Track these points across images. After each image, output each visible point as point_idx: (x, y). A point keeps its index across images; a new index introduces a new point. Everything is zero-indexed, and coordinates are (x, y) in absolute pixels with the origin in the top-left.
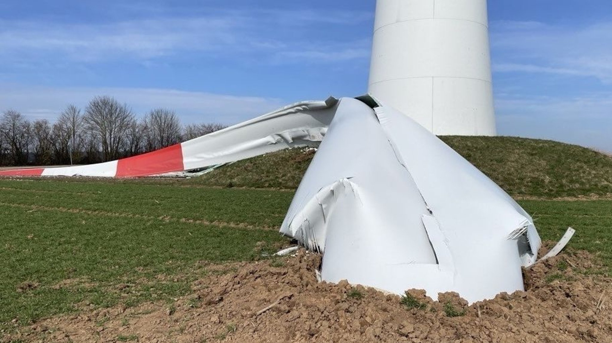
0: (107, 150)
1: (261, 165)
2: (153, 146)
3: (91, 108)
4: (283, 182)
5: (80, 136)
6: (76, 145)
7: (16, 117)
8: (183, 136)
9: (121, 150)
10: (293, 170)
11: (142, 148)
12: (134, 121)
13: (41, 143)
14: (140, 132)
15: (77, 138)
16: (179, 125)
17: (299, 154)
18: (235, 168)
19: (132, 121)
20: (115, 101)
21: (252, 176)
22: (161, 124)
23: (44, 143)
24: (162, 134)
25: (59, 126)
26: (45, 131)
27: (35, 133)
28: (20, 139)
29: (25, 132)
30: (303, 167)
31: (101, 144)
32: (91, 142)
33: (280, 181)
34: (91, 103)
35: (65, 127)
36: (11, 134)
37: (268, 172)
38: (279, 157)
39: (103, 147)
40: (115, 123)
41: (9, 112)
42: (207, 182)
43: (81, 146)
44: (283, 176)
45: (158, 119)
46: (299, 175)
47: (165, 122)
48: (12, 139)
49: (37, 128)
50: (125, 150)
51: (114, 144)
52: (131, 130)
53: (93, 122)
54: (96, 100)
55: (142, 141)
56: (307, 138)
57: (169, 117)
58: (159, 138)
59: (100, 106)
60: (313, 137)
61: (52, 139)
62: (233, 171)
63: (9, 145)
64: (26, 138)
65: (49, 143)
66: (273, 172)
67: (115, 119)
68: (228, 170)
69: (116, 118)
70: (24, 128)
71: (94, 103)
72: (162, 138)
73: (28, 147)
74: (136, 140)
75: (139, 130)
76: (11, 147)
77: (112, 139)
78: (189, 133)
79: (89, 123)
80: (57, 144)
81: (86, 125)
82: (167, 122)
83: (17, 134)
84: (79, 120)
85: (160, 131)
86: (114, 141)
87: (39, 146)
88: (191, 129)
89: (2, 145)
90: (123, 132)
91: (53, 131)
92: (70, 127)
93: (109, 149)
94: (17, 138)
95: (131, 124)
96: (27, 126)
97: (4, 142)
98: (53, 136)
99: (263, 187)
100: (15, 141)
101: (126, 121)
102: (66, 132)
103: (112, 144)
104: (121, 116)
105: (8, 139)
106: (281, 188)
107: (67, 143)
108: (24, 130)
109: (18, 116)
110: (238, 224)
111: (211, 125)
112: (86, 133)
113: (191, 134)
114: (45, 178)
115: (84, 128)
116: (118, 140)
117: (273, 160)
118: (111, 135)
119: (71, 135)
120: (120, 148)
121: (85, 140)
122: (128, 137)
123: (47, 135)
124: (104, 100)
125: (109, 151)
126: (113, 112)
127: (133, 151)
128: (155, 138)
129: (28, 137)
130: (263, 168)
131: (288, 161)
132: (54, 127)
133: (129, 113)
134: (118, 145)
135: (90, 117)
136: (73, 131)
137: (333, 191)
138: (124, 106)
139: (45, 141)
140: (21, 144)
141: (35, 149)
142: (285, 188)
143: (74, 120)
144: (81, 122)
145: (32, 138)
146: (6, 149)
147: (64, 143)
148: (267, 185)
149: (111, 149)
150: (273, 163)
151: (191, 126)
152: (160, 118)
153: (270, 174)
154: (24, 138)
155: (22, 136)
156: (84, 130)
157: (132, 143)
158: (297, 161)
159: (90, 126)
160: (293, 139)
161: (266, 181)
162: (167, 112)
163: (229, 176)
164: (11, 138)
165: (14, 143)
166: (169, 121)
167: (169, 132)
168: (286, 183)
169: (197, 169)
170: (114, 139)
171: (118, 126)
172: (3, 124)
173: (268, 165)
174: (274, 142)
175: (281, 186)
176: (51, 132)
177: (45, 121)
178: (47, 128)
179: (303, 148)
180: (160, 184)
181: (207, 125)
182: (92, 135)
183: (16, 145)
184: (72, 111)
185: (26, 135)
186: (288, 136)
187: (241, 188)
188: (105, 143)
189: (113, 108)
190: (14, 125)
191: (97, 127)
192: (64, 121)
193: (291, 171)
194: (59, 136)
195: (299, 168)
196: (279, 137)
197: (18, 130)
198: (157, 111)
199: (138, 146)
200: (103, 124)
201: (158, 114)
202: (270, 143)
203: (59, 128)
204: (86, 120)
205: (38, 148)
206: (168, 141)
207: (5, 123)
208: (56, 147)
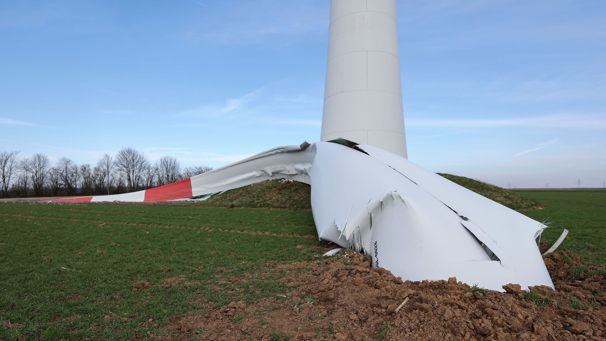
0: (131, 185)
1: (252, 192)
2: (162, 182)
3: (120, 156)
4: (270, 203)
5: (112, 176)
6: (110, 182)
7: (67, 162)
8: (182, 174)
9: (141, 185)
10: (277, 195)
11: (155, 183)
12: (149, 165)
13: (85, 180)
14: (154, 172)
15: (110, 176)
16: (180, 167)
17: (278, 183)
18: (232, 194)
19: (148, 164)
20: (136, 150)
21: (246, 199)
22: (167, 166)
23: (87, 180)
24: (168, 173)
25: (97, 168)
26: (88, 171)
27: (81, 173)
28: (71, 177)
29: (74, 172)
30: (283, 192)
31: (127, 181)
32: (120, 179)
33: (268, 202)
34: (119, 152)
35: (102, 169)
36: (65, 174)
37: (258, 196)
38: (264, 186)
39: (128, 182)
40: (136, 165)
41: (63, 158)
42: (213, 204)
43: (113, 182)
44: (269, 199)
45: (165, 163)
46: (281, 198)
47: (170, 165)
48: (65, 178)
49: (82, 169)
50: (143, 185)
51: (135, 180)
52: (147, 171)
53: (121, 165)
54: (123, 150)
55: (154, 179)
56: (284, 172)
57: (173, 162)
58: (166, 176)
59: (126, 154)
60: (289, 171)
61: (93, 177)
62: (231, 196)
63: (63, 181)
64: (75, 177)
65: (91, 180)
66: (261, 196)
67: (136, 164)
68: (228, 196)
69: (137, 162)
70: (74, 169)
71: (122, 152)
72: (168, 176)
73: (77, 183)
74: (151, 178)
75: (152, 171)
76: (64, 183)
77: (134, 177)
78: (186, 172)
79: (118, 166)
80: (97, 181)
81: (117, 168)
82: (171, 165)
83: (69, 174)
84: (111, 164)
85: (167, 171)
86: (135, 179)
87: (84, 182)
88: (188, 170)
89: (58, 182)
90: (141, 172)
91: (94, 172)
92: (105, 169)
93: (132, 184)
94: (68, 177)
95: (147, 166)
96: (76, 168)
97: (59, 179)
98: (94, 175)
99: (256, 207)
100: (67, 179)
101: (143, 165)
102: (103, 172)
103: (134, 180)
104: (141, 161)
105: (62, 178)
106: (270, 208)
107: (103, 180)
108: (74, 171)
109: (69, 161)
110: (263, 233)
111: (201, 167)
112: (116, 173)
113: (188, 173)
114: (94, 203)
115: (115, 170)
116: (138, 177)
117: (260, 189)
118: (133, 174)
119: (106, 174)
120: (140, 183)
121: (116, 178)
122: (145, 176)
123: (90, 174)
124: (129, 150)
125: (132, 186)
126: (135, 158)
127: (149, 185)
128: (163, 176)
129: (76, 176)
130: (254, 193)
131: (272, 189)
132: (94, 169)
133: (146, 160)
134: (138, 181)
135: (119, 162)
136: (107, 172)
137: (382, 202)
138: (142, 154)
139: (88, 179)
140: (72, 181)
141: (81, 184)
142: (273, 208)
143: (108, 165)
144: (113, 166)
145: (79, 177)
146: (61, 185)
147: (101, 180)
148: (259, 205)
149: (134, 184)
150: (260, 190)
151: (188, 167)
152: (167, 162)
153: (260, 198)
154: (73, 176)
155: (72, 175)
156: (116, 171)
157: (148, 180)
158: (278, 189)
159: (119, 168)
160: (273, 173)
161: (258, 203)
162: (172, 158)
163: (229, 200)
164: (64, 176)
165: (66, 181)
166: (172, 165)
167: (173, 173)
168: (273, 204)
169: (198, 196)
170: (136, 177)
171: (138, 168)
172: (59, 167)
173: (257, 191)
174: (259, 176)
175: (270, 206)
176: (92, 173)
177: (88, 165)
178: (89, 169)
179: (280, 179)
180: (180, 206)
181: (198, 167)
182: (121, 174)
183: (68, 182)
184: (106, 158)
185: (75, 174)
186: (269, 171)
187: (240, 208)
188: (129, 179)
189: (135, 155)
190: (66, 167)
191: (123, 169)
192: (101, 164)
193: (275, 195)
194: (98, 175)
195: (280, 193)
196: (263, 172)
197: (69, 171)
198: (164, 157)
199: (152, 182)
200: (128, 167)
201: (165, 160)
202: (255, 177)
203: (97, 170)
204: (116, 164)
205: (84, 184)
206: (172, 178)
207: (60, 167)
208: (96, 183)
